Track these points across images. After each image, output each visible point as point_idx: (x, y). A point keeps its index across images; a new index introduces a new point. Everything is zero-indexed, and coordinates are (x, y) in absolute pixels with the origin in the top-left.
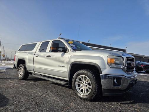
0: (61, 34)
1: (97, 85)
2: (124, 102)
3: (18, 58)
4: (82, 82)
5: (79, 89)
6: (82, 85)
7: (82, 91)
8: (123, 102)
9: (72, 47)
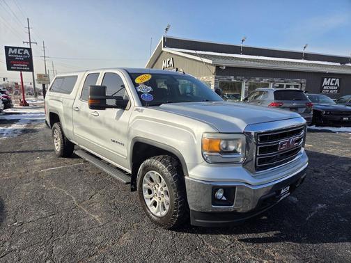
0: (169, 26)
1: (180, 200)
2: (251, 236)
3: (50, 108)
4: (156, 186)
5: (151, 199)
6: (155, 192)
7: (155, 204)
8: (247, 236)
9: (139, 94)
